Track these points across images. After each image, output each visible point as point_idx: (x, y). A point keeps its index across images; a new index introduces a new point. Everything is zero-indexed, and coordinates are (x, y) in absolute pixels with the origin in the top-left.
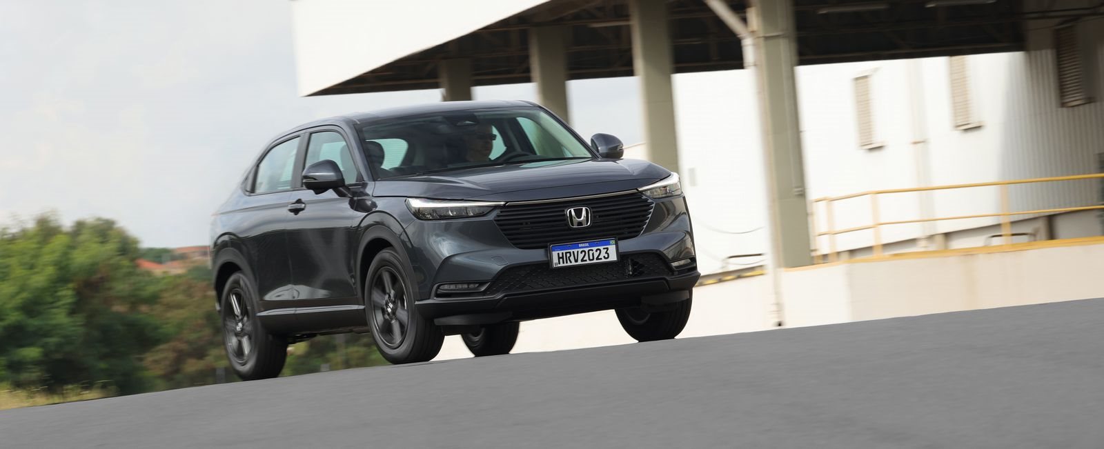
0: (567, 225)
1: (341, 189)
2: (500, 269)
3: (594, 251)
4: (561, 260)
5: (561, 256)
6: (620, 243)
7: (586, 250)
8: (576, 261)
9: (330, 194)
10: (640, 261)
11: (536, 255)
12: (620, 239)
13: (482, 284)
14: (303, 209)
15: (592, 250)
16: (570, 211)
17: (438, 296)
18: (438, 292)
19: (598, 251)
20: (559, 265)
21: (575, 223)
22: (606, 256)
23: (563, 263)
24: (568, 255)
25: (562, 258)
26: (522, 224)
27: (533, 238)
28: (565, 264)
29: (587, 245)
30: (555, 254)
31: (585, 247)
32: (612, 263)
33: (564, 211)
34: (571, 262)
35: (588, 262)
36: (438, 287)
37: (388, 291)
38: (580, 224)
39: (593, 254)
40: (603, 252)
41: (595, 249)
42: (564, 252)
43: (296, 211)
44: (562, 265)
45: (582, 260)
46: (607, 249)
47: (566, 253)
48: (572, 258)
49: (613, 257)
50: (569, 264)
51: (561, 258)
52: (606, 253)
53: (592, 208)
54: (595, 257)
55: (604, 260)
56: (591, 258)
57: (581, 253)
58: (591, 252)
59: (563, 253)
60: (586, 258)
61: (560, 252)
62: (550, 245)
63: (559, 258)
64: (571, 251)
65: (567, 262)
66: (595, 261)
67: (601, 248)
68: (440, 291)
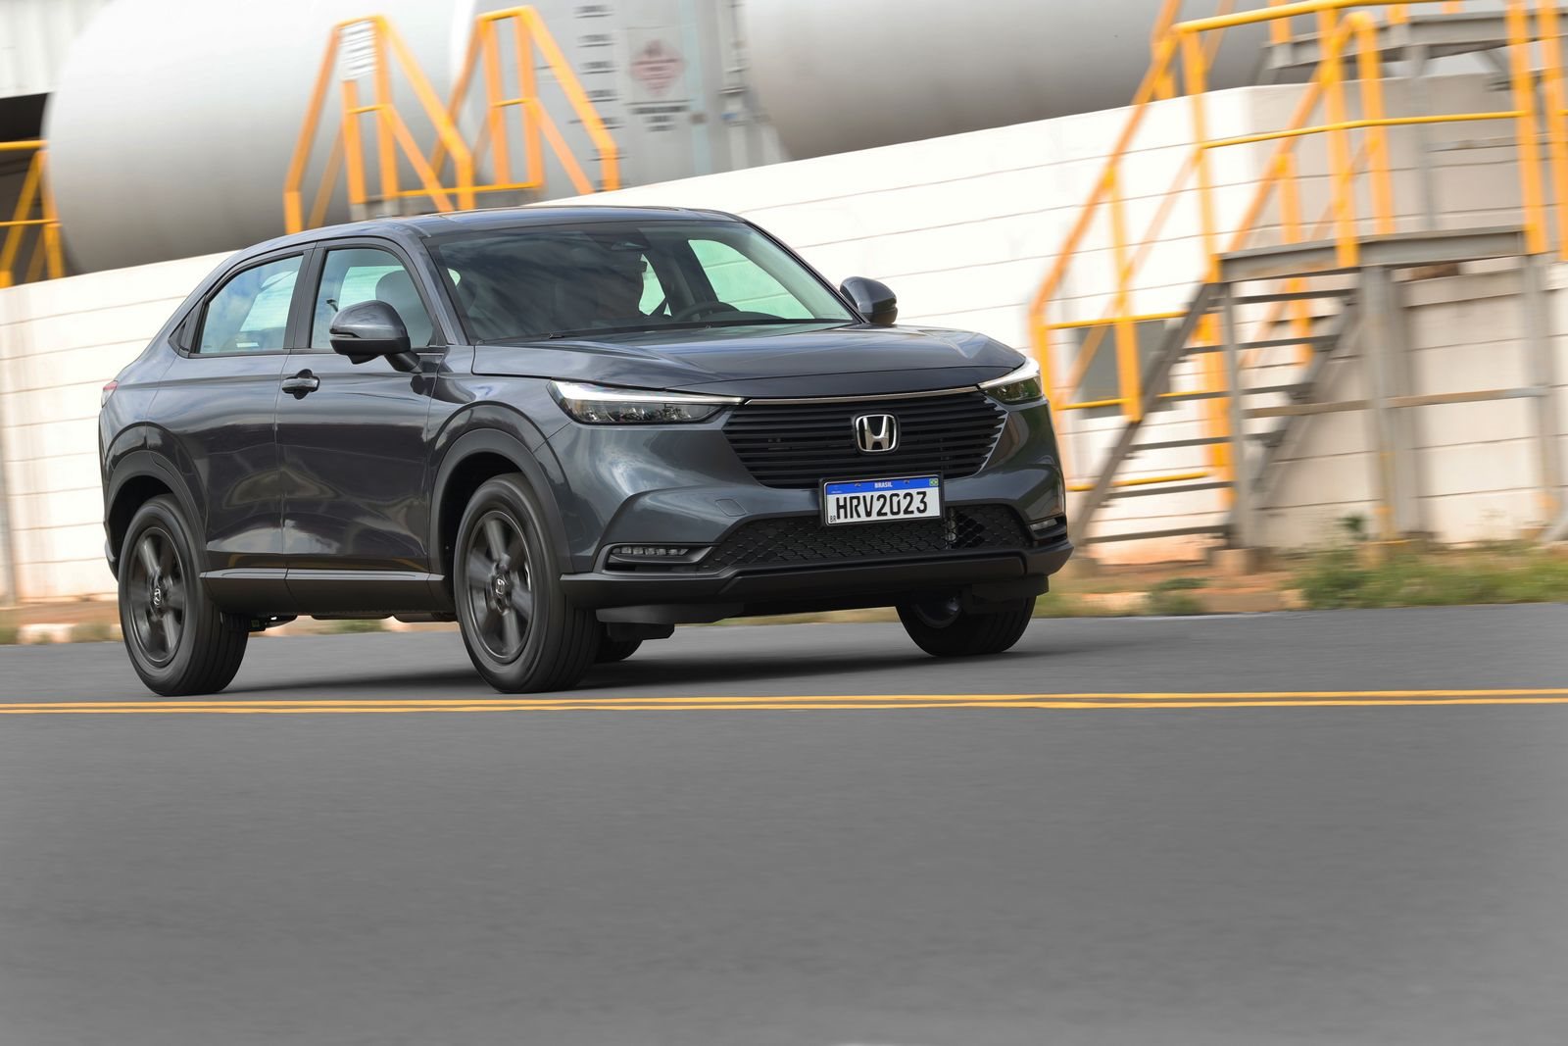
0: (854, 446)
1: (402, 355)
2: (730, 525)
3: (901, 497)
4: (842, 511)
5: (842, 503)
6: (949, 485)
7: (888, 494)
8: (869, 514)
9: (381, 364)
10: (978, 518)
11: (796, 500)
12: (947, 477)
13: (694, 548)
14: (314, 389)
15: (897, 495)
16: (861, 421)
17: (609, 567)
18: (610, 561)
19: (908, 498)
20: (838, 521)
21: (869, 445)
22: (922, 508)
23: (846, 517)
24: (855, 502)
25: (845, 507)
26: (765, 440)
27: (791, 467)
28: (849, 520)
29: (889, 485)
30: (831, 501)
31: (884, 487)
32: (931, 520)
33: (849, 420)
34: (859, 516)
35: (890, 517)
36: (610, 552)
37: (495, 556)
38: (877, 445)
39: (899, 502)
40: (917, 499)
41: (902, 493)
42: (848, 496)
43: (300, 392)
44: (842, 520)
45: (880, 513)
46: (924, 494)
47: (852, 498)
48: (861, 509)
49: (934, 510)
50: (855, 519)
51: (842, 507)
52: (922, 501)
53: (901, 416)
54: (903, 508)
55: (917, 515)
56: (895, 510)
57: (878, 499)
58: (895, 499)
59: (845, 499)
60: (887, 509)
61: (841, 497)
62: (825, 481)
63: (839, 507)
64: (861, 495)
65: (852, 517)
66: (902, 516)
67: (914, 492)
68: (613, 559)
